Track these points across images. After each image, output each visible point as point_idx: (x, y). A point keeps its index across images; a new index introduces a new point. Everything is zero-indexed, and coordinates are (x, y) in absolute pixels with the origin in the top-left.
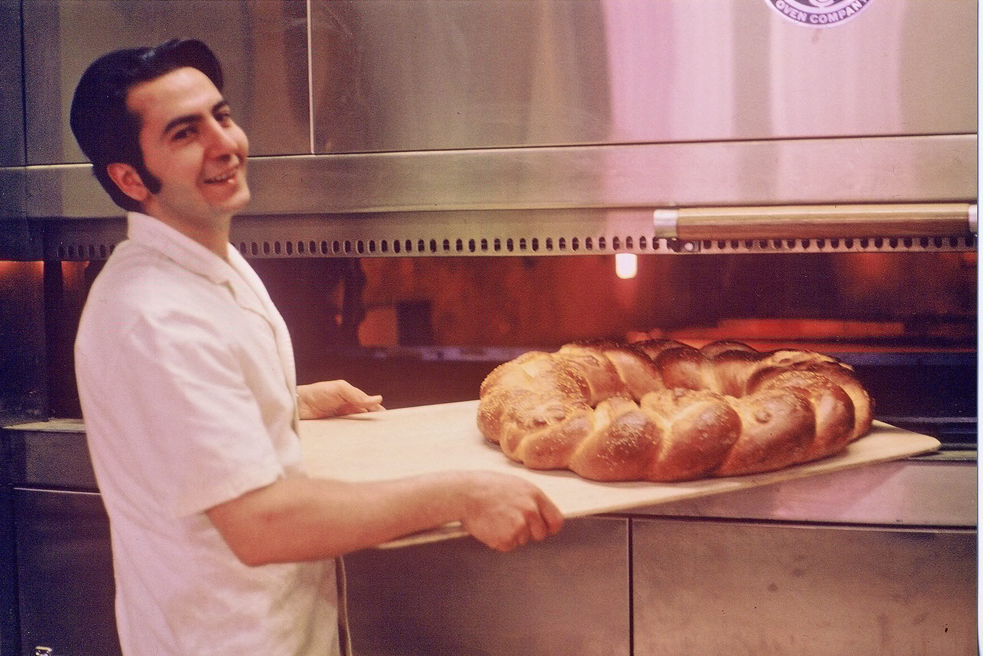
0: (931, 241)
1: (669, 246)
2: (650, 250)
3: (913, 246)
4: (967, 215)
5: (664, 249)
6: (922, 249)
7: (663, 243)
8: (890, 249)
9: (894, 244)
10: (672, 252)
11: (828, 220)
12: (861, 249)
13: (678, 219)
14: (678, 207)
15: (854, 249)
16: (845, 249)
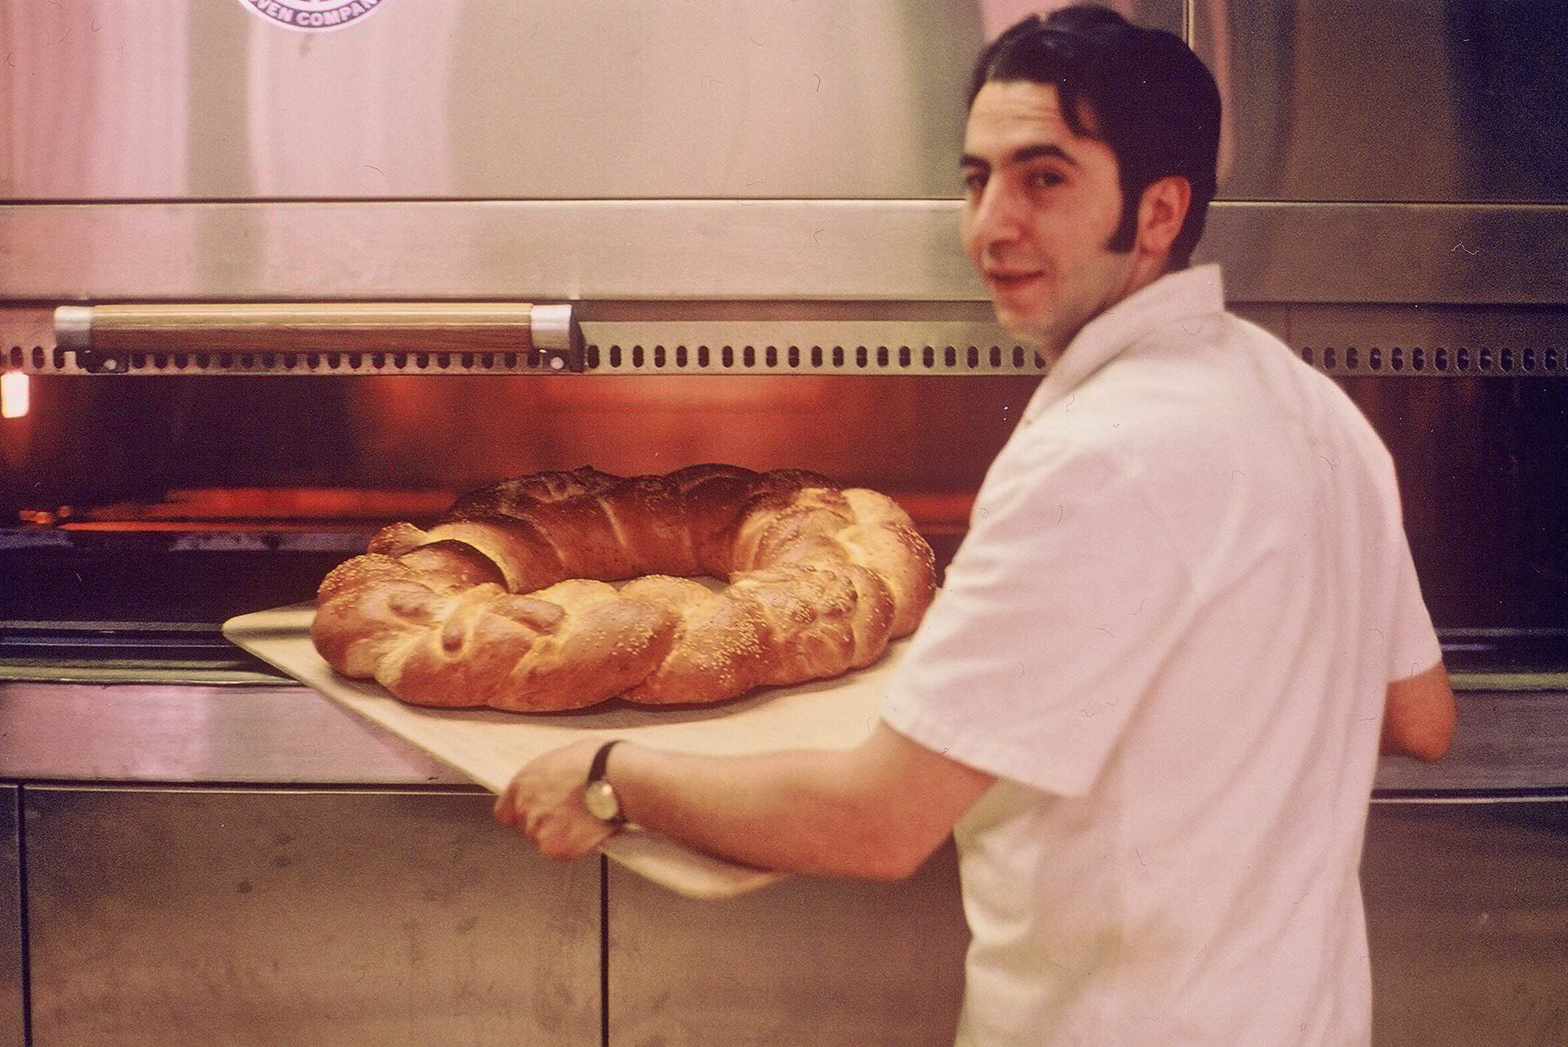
0: (477, 359)
1: (79, 363)
2: (49, 368)
3: (451, 367)
4: (529, 319)
5: (71, 366)
6: (464, 371)
7: (70, 356)
8: (418, 370)
9: (423, 363)
10: (84, 372)
11: (322, 325)
12: (374, 371)
13: (93, 321)
14: (92, 302)
15: (362, 371)
16: (350, 371)
